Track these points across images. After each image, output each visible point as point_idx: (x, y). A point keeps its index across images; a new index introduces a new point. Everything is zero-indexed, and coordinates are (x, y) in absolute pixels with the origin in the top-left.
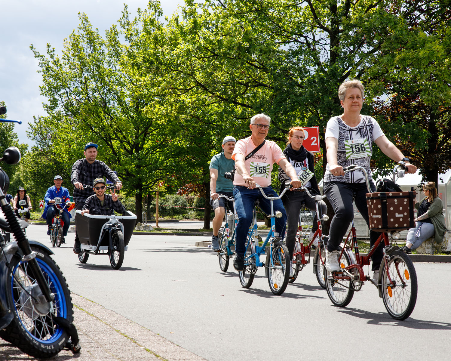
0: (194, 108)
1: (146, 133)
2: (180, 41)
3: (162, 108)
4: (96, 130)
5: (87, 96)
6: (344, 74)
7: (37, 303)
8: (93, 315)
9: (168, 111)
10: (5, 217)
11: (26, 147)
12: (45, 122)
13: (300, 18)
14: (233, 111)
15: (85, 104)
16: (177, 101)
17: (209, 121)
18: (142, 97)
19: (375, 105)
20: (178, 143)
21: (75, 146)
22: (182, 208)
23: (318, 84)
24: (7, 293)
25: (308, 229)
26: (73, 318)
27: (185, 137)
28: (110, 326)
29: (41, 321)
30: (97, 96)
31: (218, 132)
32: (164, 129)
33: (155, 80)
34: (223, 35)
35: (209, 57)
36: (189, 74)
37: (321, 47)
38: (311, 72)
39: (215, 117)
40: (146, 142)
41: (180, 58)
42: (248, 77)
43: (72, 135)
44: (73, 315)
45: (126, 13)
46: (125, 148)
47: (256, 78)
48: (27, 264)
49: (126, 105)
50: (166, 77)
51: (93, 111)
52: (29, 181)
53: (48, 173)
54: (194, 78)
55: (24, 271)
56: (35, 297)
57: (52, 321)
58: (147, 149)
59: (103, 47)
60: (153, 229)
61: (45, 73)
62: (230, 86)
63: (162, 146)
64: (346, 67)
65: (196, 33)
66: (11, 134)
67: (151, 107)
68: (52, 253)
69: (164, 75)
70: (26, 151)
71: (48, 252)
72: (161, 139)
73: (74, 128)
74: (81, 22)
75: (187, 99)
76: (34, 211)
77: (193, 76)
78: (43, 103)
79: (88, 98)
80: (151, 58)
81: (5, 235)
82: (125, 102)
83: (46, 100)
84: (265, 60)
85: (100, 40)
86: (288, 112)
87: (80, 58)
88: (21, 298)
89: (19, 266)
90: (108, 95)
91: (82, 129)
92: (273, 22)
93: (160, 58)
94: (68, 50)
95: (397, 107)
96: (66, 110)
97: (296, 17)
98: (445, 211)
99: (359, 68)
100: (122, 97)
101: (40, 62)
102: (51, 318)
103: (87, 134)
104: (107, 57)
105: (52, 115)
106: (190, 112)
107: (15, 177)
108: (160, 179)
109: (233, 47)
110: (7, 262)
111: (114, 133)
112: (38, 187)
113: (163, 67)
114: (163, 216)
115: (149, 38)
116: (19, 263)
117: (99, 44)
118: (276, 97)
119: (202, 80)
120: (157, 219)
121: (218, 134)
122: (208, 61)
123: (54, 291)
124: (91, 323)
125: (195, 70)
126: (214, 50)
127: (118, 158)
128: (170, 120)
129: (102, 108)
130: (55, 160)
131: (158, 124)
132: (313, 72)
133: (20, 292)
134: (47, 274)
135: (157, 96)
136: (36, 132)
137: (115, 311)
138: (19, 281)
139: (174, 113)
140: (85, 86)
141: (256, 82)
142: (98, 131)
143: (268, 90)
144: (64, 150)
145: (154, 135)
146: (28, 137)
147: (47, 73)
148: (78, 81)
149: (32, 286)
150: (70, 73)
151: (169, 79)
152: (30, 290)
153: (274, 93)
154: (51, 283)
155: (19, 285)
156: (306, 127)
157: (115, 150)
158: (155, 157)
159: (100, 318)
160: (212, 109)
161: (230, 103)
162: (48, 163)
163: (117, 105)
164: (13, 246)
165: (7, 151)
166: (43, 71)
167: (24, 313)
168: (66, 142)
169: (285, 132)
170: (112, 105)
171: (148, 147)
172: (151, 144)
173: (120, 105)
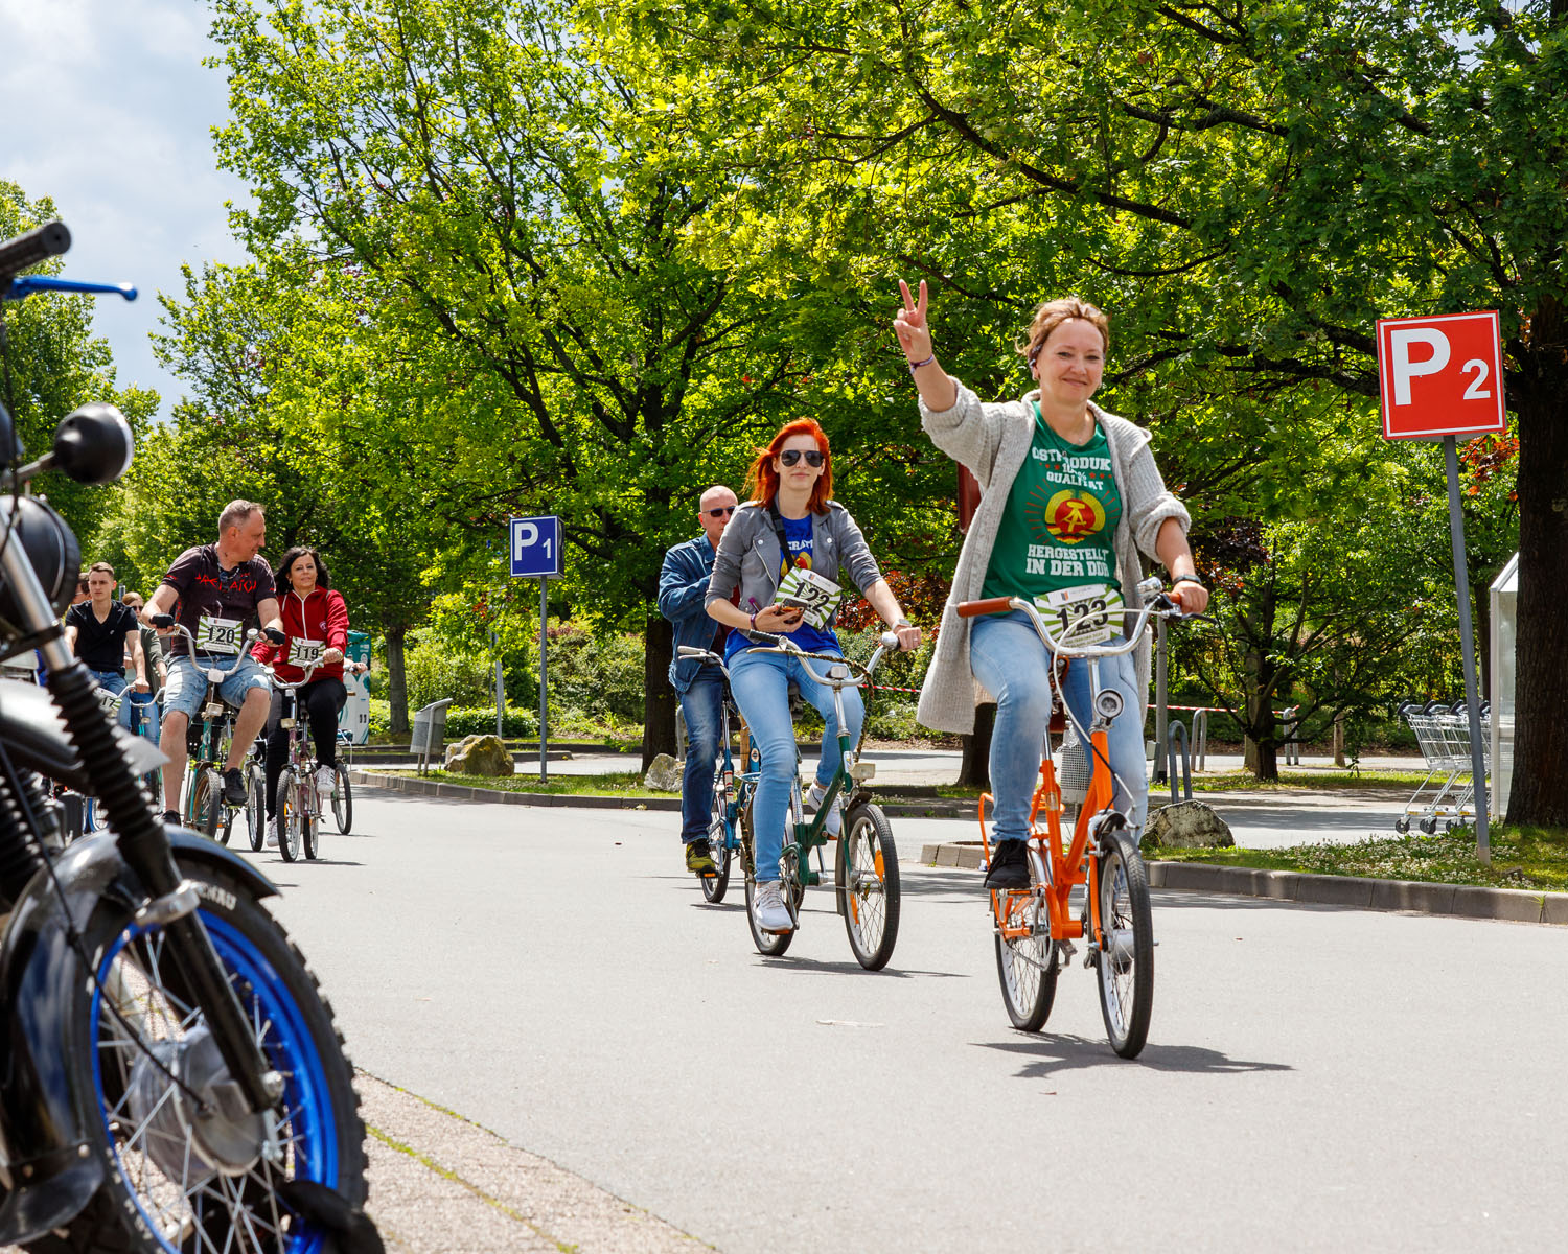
0: (917, 224)
1: (693, 340)
4: (464, 325)
5: (427, 169)
7: (207, 1117)
8: (454, 1177)
10: (63, 723)
11: (151, 404)
12: (237, 293)
14: (1099, 238)
15: (415, 209)
16: (839, 194)
17: (986, 283)
18: (678, 175)
20: (841, 388)
21: (370, 404)
23: (1492, 116)
24: (74, 1066)
25: (1444, 791)
26: (366, 1185)
28: (531, 1226)
29: (225, 1199)
30: (471, 170)
32: (776, 321)
33: (736, 92)
38: (1463, 59)
39: (1015, 269)
40: (692, 382)
42: (1170, 84)
43: (358, 351)
44: (366, 1174)
46: (597, 408)
47: (1207, 82)
48: (161, 937)
49: (604, 212)
50: (789, 80)
51: (455, 243)
52: (162, 561)
54: (922, 89)
55: (147, 967)
56: (195, 1089)
57: (272, 1198)
58: (700, 414)
61: (238, 72)
62: (1087, 124)
63: (771, 399)
66: (82, 345)
67: (718, 218)
68: (269, 891)
69: (781, 71)
70: (152, 421)
71: (253, 887)
72: (762, 369)
73: (365, 319)
75: (885, 182)
78: (228, 205)
79: (432, 183)
81: (60, 805)
82: (598, 198)
83: (245, 195)
88: (134, 1092)
89: (126, 948)
90: (522, 168)
91: (406, 323)
96: (332, 237)
100: (584, 175)
101: (217, 17)
102: (269, 1186)
103: (425, 343)
105: (268, 257)
106: (900, 246)
107: (100, 543)
110: (72, 928)
111: (550, 341)
113: (774, 36)
116: (126, 935)
118: (1299, 172)
119: (953, 94)
123: (280, 1060)
124: (449, 1211)
125: (925, 49)
127: (566, 458)
128: (806, 280)
129: (497, 225)
130: (277, 466)
131: (751, 300)
132: (1472, 57)
133: (130, 1063)
134: (248, 985)
135: (747, 167)
136: (194, 339)
137: (555, 1158)
138: (123, 1014)
139: (825, 249)
140: (416, 126)
141: (1207, 105)
142: (476, 331)
143: (1264, 140)
144: (322, 421)
145: (733, 351)
146: (157, 362)
147: (247, 69)
148: (386, 104)
149: (182, 1037)
150: (352, 69)
151: (802, 91)
152: (174, 1055)
153: (1290, 153)
154: (267, 1024)
155: (124, 1033)
156: (1436, 315)
157: (553, 419)
158: (736, 452)
159: (486, 1191)
160: (1000, 228)
161: (1083, 201)
162: (248, 479)
163: (564, 210)
164: (99, 858)
165: (71, 424)
166: (229, 61)
167: (149, 1162)
168: (331, 380)
169: (1341, 333)
170: (542, 212)
171: (702, 405)
172: (717, 392)
173: (578, 211)
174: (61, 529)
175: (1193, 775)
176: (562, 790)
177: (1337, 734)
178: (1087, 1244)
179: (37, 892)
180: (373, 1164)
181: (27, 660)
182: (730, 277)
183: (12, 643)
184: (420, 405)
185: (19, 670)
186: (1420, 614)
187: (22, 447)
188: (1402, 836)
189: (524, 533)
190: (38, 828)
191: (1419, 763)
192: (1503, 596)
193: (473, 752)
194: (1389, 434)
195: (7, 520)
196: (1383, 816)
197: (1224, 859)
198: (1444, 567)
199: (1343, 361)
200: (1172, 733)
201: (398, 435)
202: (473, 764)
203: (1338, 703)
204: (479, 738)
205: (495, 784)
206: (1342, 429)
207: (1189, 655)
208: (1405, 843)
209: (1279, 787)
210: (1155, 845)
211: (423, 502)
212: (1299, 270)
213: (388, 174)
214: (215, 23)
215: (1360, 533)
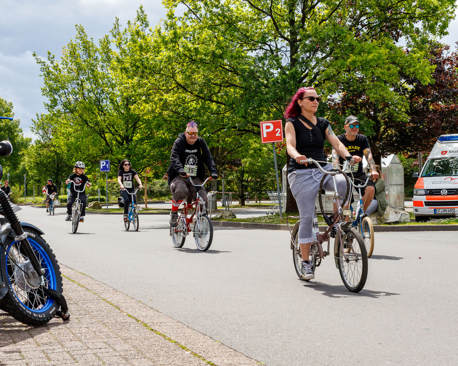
0: (175, 105)
1: (135, 127)
2: (163, 48)
3: (147, 105)
5: (83, 95)
6: (302, 76)
7: (30, 278)
8: (83, 287)
9: (153, 108)
11: (30, 140)
12: (47, 119)
13: (265, 30)
14: (209, 108)
16: (161, 100)
17: (188, 116)
19: (329, 102)
20: (162, 136)
21: (72, 140)
22: (168, 191)
23: (281, 85)
25: (275, 207)
27: (169, 130)
30: (92, 95)
32: (150, 123)
33: (141, 82)
34: (199, 44)
35: (188, 62)
36: (171, 77)
37: (283, 54)
39: (194, 113)
40: (135, 135)
41: (163, 63)
42: (221, 79)
43: (70, 130)
45: (117, 25)
46: (117, 140)
47: (228, 79)
48: (20, 243)
49: (117, 103)
50: (150, 79)
51: (89, 109)
53: (49, 163)
54: (176, 81)
55: (17, 249)
57: (43, 293)
58: (136, 141)
59: (97, 54)
60: (143, 209)
63: (149, 137)
64: (303, 70)
65: (176, 42)
66: (17, 129)
67: (138, 105)
69: (149, 77)
70: (31, 143)
71: (39, 233)
72: (148, 132)
73: (71, 123)
74: (78, 33)
75: (170, 98)
76: (38, 196)
77: (173, 78)
78: (44, 103)
79: (84, 98)
80: (137, 64)
82: (116, 101)
83: (47, 100)
84: (235, 65)
85: (94, 48)
86: (256, 108)
87: (77, 64)
88: (15, 273)
90: (101, 95)
91: (79, 124)
92: (241, 32)
93: (145, 63)
94: (66, 56)
95: (346, 103)
96: (65, 108)
97: (261, 28)
98: (387, 189)
99: (315, 70)
100: (113, 97)
101: (41, 67)
103: (83, 128)
104: (101, 62)
105: (52, 112)
106: (172, 109)
107: (21, 167)
108: (148, 166)
109: (208, 54)
111: (107, 127)
112: (41, 175)
113: (148, 71)
114: (151, 198)
115: (136, 46)
117: (93, 51)
118: (246, 95)
119: (182, 81)
120: (146, 200)
122: (187, 65)
124: (81, 293)
125: (175, 73)
126: (192, 56)
127: (111, 149)
128: (155, 116)
129: (97, 106)
130: (55, 151)
131: (145, 120)
132: (277, 74)
133: (14, 268)
134: (38, 252)
135: (143, 95)
136: (38, 128)
137: (103, 282)
139: (158, 110)
140: (81, 87)
141: (228, 83)
142: (93, 126)
143: (239, 89)
144: (63, 143)
145: (142, 129)
147: (47, 77)
148: (75, 83)
150: (68, 77)
151: (153, 81)
152: (23, 266)
153: (244, 92)
154: (42, 259)
156: (271, 121)
157: (108, 142)
158: (143, 147)
159: (89, 289)
160: (191, 106)
161: (206, 101)
163: (110, 103)
166: (44, 75)
168: (65, 135)
169: (254, 124)
170: (105, 103)
171: (136, 139)
172: (139, 137)
173: (112, 103)
175: (229, 205)
176: (111, 211)
177: (256, 197)
182: (141, 115)
184: (82, 140)
189: (103, 163)
191: (270, 202)
192: (285, 171)
193: (94, 205)
194: (263, 142)
196: (264, 212)
197: (234, 221)
199: (254, 129)
200: (225, 198)
201: (78, 146)
202: (94, 207)
203: (256, 191)
204: (95, 202)
205: (98, 211)
206: (255, 142)
207: (229, 183)
209: (245, 207)
210: (222, 218)
211: (83, 158)
212: (246, 113)
213: (76, 96)
214: (41, 68)
215: (259, 160)
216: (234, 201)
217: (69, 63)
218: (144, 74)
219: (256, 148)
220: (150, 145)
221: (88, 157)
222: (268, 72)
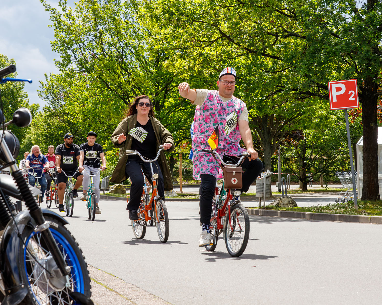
0: (219, 61)
1: (166, 90)
3: (184, 62)
4: (112, 87)
5: (102, 50)
7: (52, 277)
8: (112, 290)
9: (191, 65)
10: (16, 184)
11: (38, 108)
12: (58, 80)
14: (262, 64)
15: (100, 60)
16: (201, 54)
18: (162, 51)
23: (355, 33)
24: (20, 266)
25: (347, 192)
26: (91, 293)
28: (131, 301)
29: (57, 297)
30: (113, 50)
31: (246, 87)
33: (176, 32)
35: (235, 6)
36: (213, 25)
38: (347, 20)
40: (167, 99)
41: (203, 8)
43: (87, 93)
44: (91, 290)
47: (287, 26)
48: (41, 234)
49: (145, 59)
50: (188, 28)
51: (109, 67)
52: (41, 144)
54: (218, 29)
55: (37, 242)
56: (49, 271)
57: (68, 296)
58: (169, 107)
60: (177, 195)
61: (56, 28)
62: (259, 37)
66: (21, 93)
67: (172, 61)
68: (67, 223)
69: (186, 26)
70: (37, 111)
71: (62, 222)
73: (88, 86)
75: (211, 51)
78: (54, 60)
79: (104, 53)
80: (171, 9)
81: (16, 203)
82: (143, 57)
84: (296, 8)
86: (322, 64)
87: (95, 11)
88: (35, 272)
89: (32, 237)
90: (125, 50)
91: (98, 87)
93: (181, 8)
96: (80, 66)
100: (140, 52)
101: (51, 15)
102: (67, 293)
103: (103, 91)
104: (124, 8)
105: (65, 72)
106: (215, 66)
107: (26, 141)
108: (184, 140)
110: (19, 233)
111: (132, 90)
113: (184, 18)
114: (187, 181)
116: (32, 235)
118: (309, 47)
119: (227, 30)
120: (181, 183)
121: (247, 89)
122: (234, 10)
123: (69, 263)
124: (111, 298)
125: (220, 20)
128: (193, 75)
129: (119, 63)
130: (68, 121)
132: (350, 19)
133: (34, 265)
134: (62, 245)
135: (179, 49)
136: (47, 91)
137: (136, 285)
138: (32, 253)
139: (197, 68)
140: (99, 40)
141: (287, 32)
143: (301, 40)
144: (78, 110)
145: (176, 92)
146: (39, 97)
147: (58, 27)
148: (92, 35)
149: (46, 258)
150: (84, 27)
151: (191, 31)
152: (44, 263)
153: (307, 43)
154: (66, 255)
155: (32, 258)
156: (342, 80)
158: (177, 116)
159: (120, 293)
160: (239, 62)
161: (259, 55)
162: (61, 124)
163: (135, 59)
164: (25, 216)
165: (17, 113)
166: (54, 26)
167: (38, 288)
168: (81, 101)
169: (320, 85)
170: (130, 59)
171: (169, 105)
172: (173, 102)
173: (138, 59)
174: (15, 138)
175: (287, 190)
177: (321, 179)
178: (263, 302)
179: (10, 225)
180: (93, 288)
181: (8, 169)
182: (175, 74)
183: (3, 165)
184: (102, 106)
185: (6, 171)
186: (340, 151)
187: (5, 118)
188: (337, 203)
190: (10, 209)
191: (341, 186)
192: (359, 146)
193: (116, 188)
194: (332, 109)
195: (2, 136)
196: (332, 199)
197: (295, 210)
198: (345, 140)
199: (320, 92)
200: (282, 180)
201: (97, 113)
202: (116, 191)
203: (321, 172)
204: (117, 185)
205: (121, 196)
206: (321, 108)
207: (286, 162)
208: (337, 205)
209: (308, 192)
210: (279, 207)
211: (103, 129)
212: (310, 70)
213: (93, 51)
214: (51, 17)
215: (326, 132)
216: (294, 185)
217: (85, 9)
218: (179, 22)
219: (322, 116)
220: (186, 113)
221: (109, 128)
222: (339, 17)
